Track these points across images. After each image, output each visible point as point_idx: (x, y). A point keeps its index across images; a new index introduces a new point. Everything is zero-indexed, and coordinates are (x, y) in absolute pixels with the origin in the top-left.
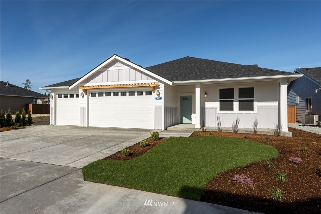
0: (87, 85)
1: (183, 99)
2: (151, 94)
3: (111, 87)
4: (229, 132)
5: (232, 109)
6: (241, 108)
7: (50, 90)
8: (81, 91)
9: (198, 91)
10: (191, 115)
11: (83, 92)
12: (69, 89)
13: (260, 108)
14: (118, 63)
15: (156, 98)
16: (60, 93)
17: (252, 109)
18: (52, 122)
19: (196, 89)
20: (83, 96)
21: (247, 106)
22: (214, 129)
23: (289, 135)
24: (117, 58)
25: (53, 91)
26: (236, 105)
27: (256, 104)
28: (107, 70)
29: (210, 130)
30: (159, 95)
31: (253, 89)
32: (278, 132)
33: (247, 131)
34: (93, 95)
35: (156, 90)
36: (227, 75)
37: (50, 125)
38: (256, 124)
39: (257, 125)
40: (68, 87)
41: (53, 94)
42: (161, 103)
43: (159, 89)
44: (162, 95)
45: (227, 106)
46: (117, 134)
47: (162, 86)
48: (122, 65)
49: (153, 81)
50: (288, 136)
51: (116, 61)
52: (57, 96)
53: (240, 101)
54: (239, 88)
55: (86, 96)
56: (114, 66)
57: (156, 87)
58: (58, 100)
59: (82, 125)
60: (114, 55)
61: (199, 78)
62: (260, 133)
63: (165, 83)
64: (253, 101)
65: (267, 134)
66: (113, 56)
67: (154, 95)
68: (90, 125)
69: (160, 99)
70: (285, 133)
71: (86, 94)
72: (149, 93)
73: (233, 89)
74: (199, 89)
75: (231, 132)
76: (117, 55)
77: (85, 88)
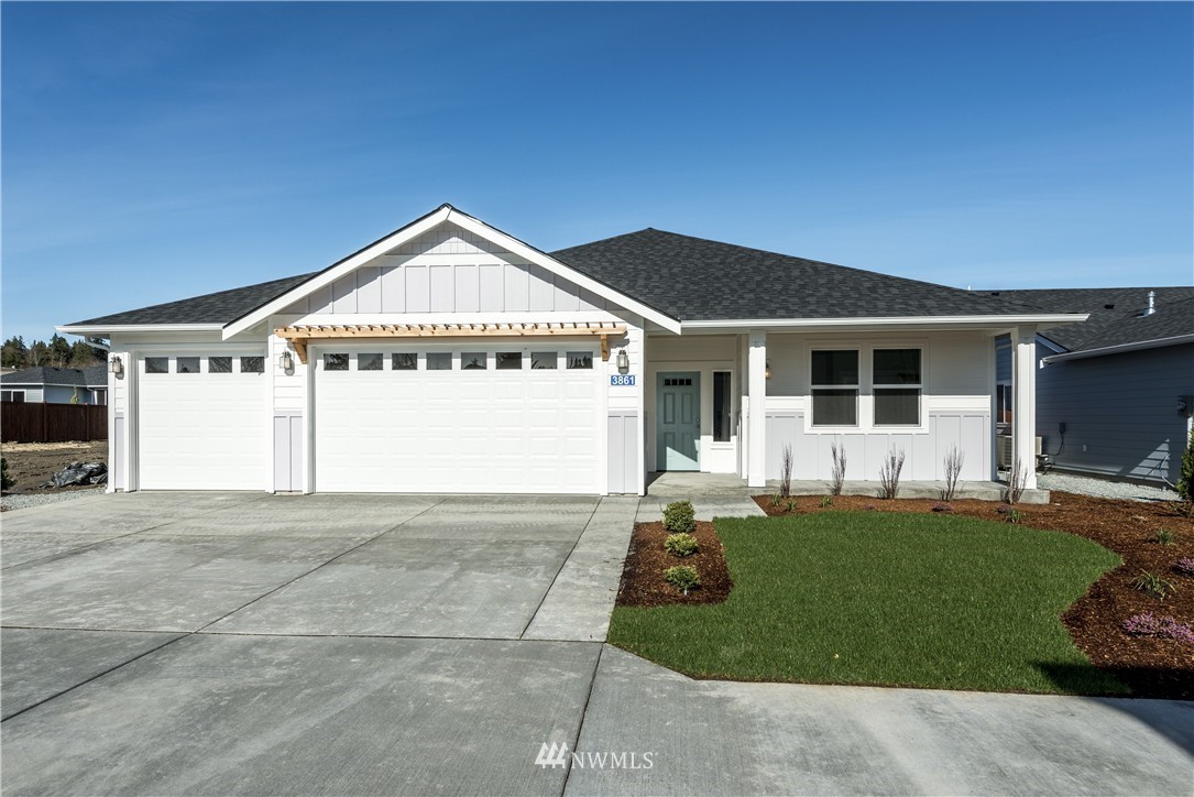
0: (304, 322)
1: (667, 383)
2: (588, 364)
3: (431, 335)
5: (850, 418)
6: (881, 417)
7: (107, 336)
8: (277, 344)
9: (757, 356)
10: (696, 441)
11: (288, 350)
12: (225, 337)
13: (937, 416)
14: (454, 239)
15: (613, 380)
16: (156, 351)
17: (913, 418)
18: (118, 477)
19: (752, 349)
20: (290, 369)
21: (898, 408)
23: (1042, 498)
24: (456, 218)
25: (124, 341)
26: (866, 405)
27: (928, 403)
28: (403, 265)
30: (623, 370)
31: (916, 353)
32: (1011, 496)
33: (922, 491)
34: (338, 362)
35: (615, 352)
37: (110, 488)
40: (218, 326)
41: (125, 357)
42: (633, 398)
43: (625, 348)
44: (637, 368)
45: (834, 409)
47: (636, 336)
48: (474, 249)
49: (607, 317)
50: (1039, 501)
51: (446, 231)
52: (142, 364)
53: (877, 393)
54: (875, 351)
55: (301, 369)
56: (436, 249)
58: (148, 381)
59: (284, 486)
60: (444, 206)
62: (961, 497)
63: (646, 324)
64: (916, 392)
65: (980, 498)
66: (439, 209)
67: (604, 368)
68: (322, 487)
69: (630, 384)
70: (1031, 493)
71: (304, 359)
72: (582, 361)
73: (856, 352)
74: (763, 349)
75: (869, 497)
76: (453, 209)
77: (296, 335)
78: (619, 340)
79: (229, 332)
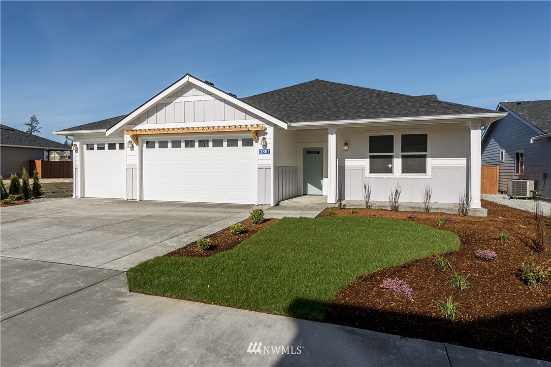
0: (138, 127)
1: (308, 153)
2: (252, 145)
3: (182, 132)
4: (384, 210)
6: (406, 169)
7: (72, 135)
8: (127, 138)
9: (332, 139)
10: (321, 181)
11: (131, 140)
12: (107, 135)
13: (436, 168)
14: (194, 89)
15: (260, 152)
16: (90, 141)
17: (423, 170)
18: (77, 193)
19: (329, 135)
20: (132, 148)
21: (415, 165)
22: (358, 204)
23: (483, 213)
24: (192, 80)
25: (77, 137)
26: (397, 163)
27: (431, 162)
28: (174, 102)
29: (352, 206)
30: (265, 147)
31: (425, 136)
32: (464, 209)
33: (415, 208)
34: (150, 145)
35: (261, 138)
36: (382, 112)
37: (74, 197)
38: (428, 195)
39: (430, 197)
40: (104, 130)
41: (78, 144)
42: (268, 160)
43: (265, 136)
44: (271, 146)
45: (380, 165)
46: (192, 213)
47: (270, 130)
48: (201, 93)
49: (255, 122)
50: (481, 215)
51: (189, 86)
52: (85, 146)
53: (404, 157)
55: (136, 148)
56: (186, 94)
57: (260, 133)
58: (88, 153)
59: (130, 197)
60: (186, 75)
61: (334, 118)
62: (435, 211)
63: (275, 126)
64: (425, 156)
65: (447, 212)
66: (185, 77)
67: (258, 146)
68: (146, 198)
69: (268, 153)
71: (137, 144)
72: (248, 143)
73: (393, 136)
74: (335, 136)
75: (387, 210)
76: (191, 76)
77: (134, 133)
78: (263, 132)
79: (108, 133)
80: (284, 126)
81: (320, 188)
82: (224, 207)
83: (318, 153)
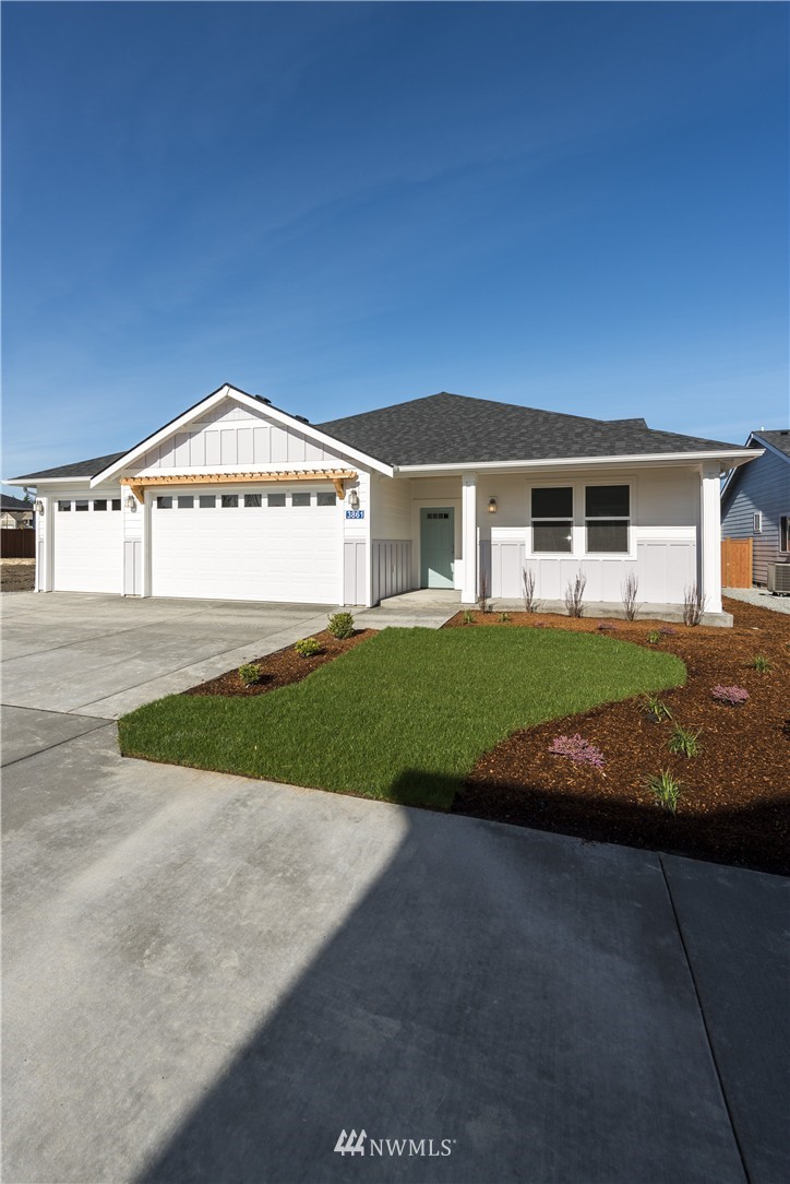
0: (144, 473)
1: (429, 516)
2: (333, 503)
3: (217, 481)
4: (557, 614)
5: (566, 547)
6: (593, 546)
7: (34, 486)
8: (126, 491)
9: (469, 494)
10: (452, 564)
11: (132, 494)
12: (92, 486)
14: (237, 409)
15: (348, 515)
16: (64, 496)
17: (622, 546)
18: (41, 582)
19: (464, 488)
20: (134, 507)
21: (609, 538)
22: (514, 604)
23: (725, 621)
24: (234, 394)
25: (43, 490)
26: (579, 535)
27: (635, 534)
28: (204, 431)
29: (503, 607)
30: (356, 507)
31: (625, 489)
32: (693, 613)
33: (609, 611)
34: (163, 503)
35: (349, 492)
36: (553, 449)
37: (36, 590)
38: (631, 591)
39: (635, 593)
40: (88, 478)
41: (44, 500)
42: (362, 529)
43: (356, 489)
44: (365, 506)
45: (551, 538)
46: (232, 619)
47: (364, 479)
48: (250, 416)
49: (340, 464)
50: (722, 625)
51: (228, 405)
52: (56, 505)
53: (589, 524)
55: (141, 507)
56: (225, 418)
57: (346, 483)
58: (60, 516)
59: (130, 592)
60: (224, 386)
61: (473, 457)
62: (644, 617)
63: (373, 471)
64: (626, 524)
65: (663, 620)
66: (221, 388)
67: (343, 505)
68: (157, 593)
69: (360, 517)
70: (713, 616)
71: (142, 501)
72: (327, 500)
73: (571, 489)
74: (473, 488)
75: (561, 615)
76: (232, 387)
77: (138, 483)
78: (352, 482)
79: (95, 482)
80: (388, 471)
81: (450, 576)
82: (287, 609)
83: (446, 516)
